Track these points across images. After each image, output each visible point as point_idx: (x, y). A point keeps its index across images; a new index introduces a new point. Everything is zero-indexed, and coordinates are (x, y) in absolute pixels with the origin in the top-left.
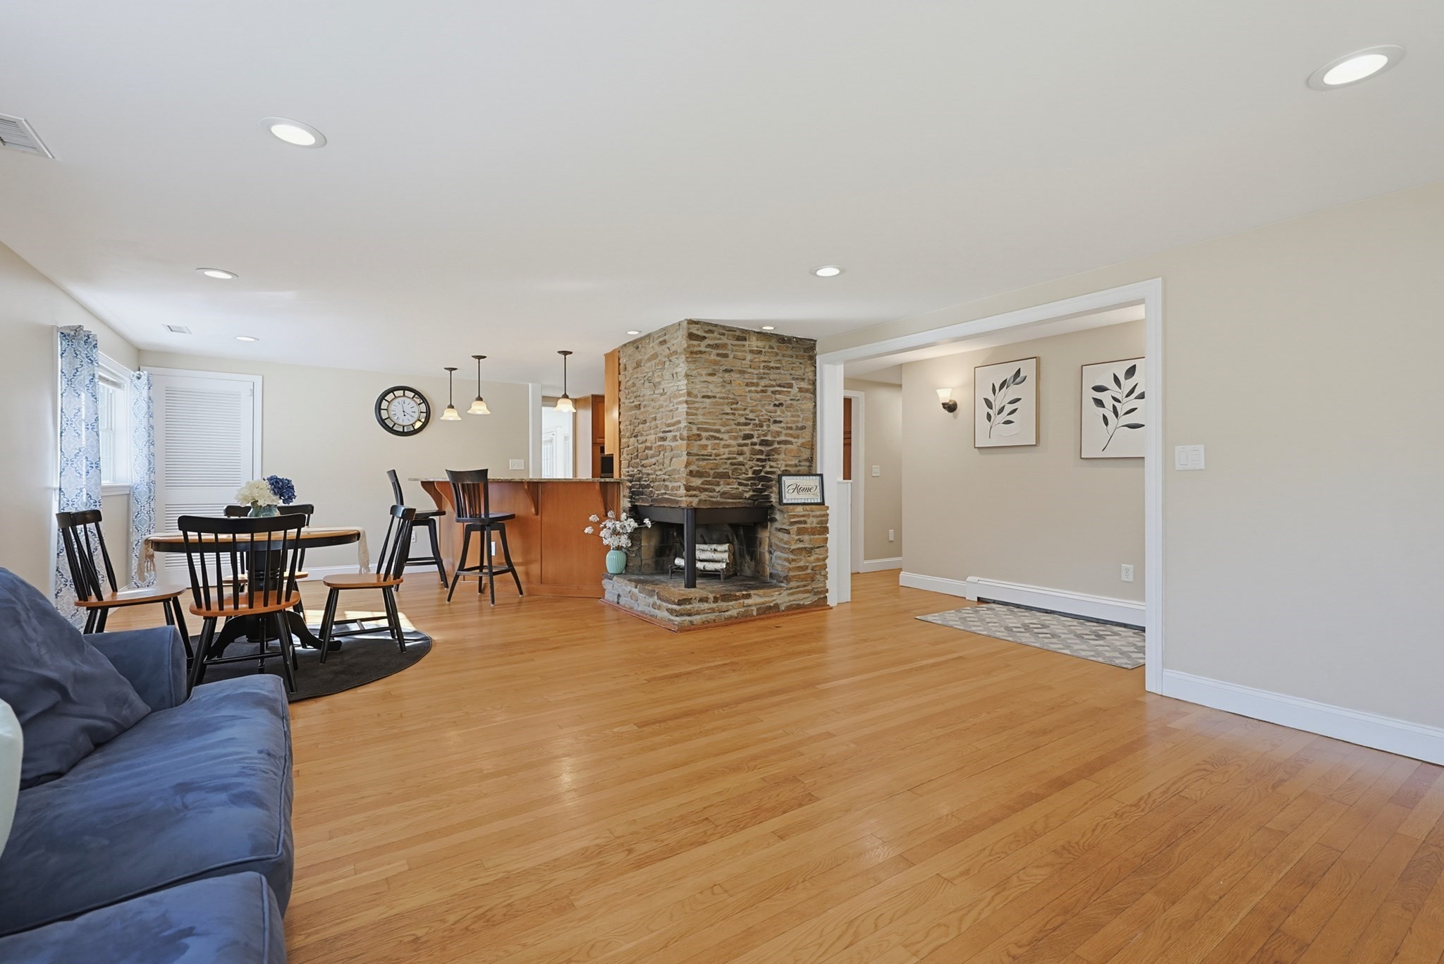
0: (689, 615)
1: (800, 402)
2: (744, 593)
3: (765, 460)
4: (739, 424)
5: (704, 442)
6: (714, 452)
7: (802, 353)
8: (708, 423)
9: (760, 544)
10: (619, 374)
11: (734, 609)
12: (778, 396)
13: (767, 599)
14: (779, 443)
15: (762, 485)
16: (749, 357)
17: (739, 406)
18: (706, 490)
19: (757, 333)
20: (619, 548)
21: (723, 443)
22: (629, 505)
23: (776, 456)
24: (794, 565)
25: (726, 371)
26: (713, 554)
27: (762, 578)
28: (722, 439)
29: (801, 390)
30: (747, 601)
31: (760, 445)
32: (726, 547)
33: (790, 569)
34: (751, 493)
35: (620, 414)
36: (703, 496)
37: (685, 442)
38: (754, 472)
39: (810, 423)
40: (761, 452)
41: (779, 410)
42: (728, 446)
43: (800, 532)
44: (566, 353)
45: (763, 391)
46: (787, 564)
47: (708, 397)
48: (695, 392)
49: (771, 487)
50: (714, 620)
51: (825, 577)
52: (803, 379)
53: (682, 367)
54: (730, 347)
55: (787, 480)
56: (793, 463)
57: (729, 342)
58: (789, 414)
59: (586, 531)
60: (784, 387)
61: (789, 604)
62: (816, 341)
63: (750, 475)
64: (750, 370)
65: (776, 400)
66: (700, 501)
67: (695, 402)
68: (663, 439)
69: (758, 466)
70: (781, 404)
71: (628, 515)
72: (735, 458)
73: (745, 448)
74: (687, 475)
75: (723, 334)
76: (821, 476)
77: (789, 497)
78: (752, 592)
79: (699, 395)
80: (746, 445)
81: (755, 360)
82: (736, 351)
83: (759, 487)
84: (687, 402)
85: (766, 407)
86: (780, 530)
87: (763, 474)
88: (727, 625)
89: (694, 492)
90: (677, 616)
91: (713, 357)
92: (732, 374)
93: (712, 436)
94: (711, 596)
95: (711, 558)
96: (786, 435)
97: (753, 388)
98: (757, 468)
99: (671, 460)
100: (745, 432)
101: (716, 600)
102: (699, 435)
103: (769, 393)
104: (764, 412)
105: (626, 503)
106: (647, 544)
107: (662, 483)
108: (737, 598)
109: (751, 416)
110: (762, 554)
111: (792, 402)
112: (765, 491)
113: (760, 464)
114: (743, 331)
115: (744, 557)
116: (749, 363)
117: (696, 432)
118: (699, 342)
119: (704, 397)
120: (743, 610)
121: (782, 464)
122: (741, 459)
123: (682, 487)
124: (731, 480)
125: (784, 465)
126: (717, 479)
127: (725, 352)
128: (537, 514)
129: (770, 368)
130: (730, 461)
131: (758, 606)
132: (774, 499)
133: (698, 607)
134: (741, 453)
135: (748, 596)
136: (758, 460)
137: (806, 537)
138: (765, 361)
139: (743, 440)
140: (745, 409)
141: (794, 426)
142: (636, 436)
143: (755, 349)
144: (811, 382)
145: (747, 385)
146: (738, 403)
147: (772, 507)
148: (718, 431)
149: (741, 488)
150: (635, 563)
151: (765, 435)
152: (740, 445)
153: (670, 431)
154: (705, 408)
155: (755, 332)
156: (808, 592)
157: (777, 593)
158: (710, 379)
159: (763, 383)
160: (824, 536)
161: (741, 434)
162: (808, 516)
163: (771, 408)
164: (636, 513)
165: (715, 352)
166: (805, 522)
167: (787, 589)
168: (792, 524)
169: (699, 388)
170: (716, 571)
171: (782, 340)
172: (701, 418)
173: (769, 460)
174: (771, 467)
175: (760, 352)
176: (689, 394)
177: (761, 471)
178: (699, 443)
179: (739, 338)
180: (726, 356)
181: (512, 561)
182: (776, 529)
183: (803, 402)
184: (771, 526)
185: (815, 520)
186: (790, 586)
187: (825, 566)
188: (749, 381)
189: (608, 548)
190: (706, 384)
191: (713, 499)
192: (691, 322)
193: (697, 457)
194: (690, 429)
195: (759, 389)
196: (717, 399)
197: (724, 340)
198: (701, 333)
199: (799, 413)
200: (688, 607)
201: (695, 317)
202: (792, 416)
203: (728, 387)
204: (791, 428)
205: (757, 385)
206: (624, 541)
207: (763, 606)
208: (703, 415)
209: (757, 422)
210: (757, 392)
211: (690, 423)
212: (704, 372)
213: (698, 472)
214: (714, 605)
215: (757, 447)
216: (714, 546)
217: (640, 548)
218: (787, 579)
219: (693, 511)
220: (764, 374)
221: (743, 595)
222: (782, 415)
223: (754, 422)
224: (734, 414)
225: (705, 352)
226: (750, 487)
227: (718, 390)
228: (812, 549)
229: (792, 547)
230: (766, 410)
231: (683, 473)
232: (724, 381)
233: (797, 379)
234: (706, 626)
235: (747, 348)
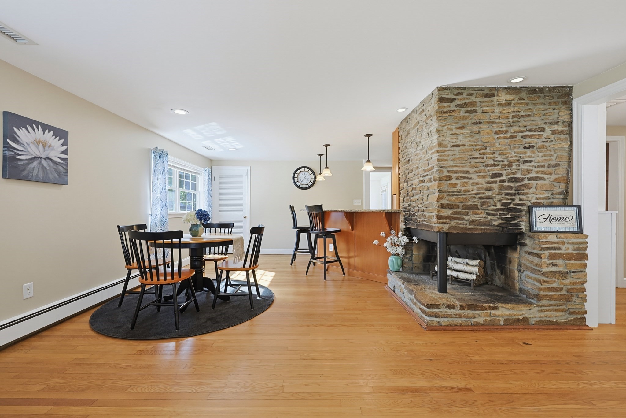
0: (437, 317)
1: (553, 143)
2: (491, 305)
3: (515, 194)
4: (487, 166)
5: (454, 181)
6: (463, 189)
7: (555, 100)
8: (457, 166)
9: (510, 262)
10: (399, 142)
11: (481, 317)
12: (528, 140)
13: (515, 313)
14: (529, 179)
15: (511, 215)
16: (497, 110)
17: (487, 151)
18: (455, 219)
19: (506, 88)
20: (397, 255)
21: (471, 181)
22: (404, 227)
23: (526, 191)
24: (545, 286)
25: (475, 123)
26: (465, 267)
27: (512, 290)
28: (470, 179)
29: (554, 132)
30: (493, 312)
31: (509, 182)
32: (476, 262)
33: (541, 289)
34: (500, 221)
35: (399, 168)
36: (453, 223)
37: (437, 182)
38: (503, 204)
39: (566, 161)
40: (510, 188)
41: (529, 152)
42: (477, 184)
43: (552, 256)
44: (368, 136)
45: (512, 137)
46: (538, 284)
47: (458, 146)
48: (445, 143)
49: (521, 217)
50: (461, 324)
51: (584, 300)
52: (557, 123)
53: (434, 125)
54: (478, 104)
55: (538, 212)
56: (546, 195)
57: (478, 100)
58: (541, 154)
59: (374, 243)
60: (535, 132)
61: (540, 319)
62: (572, 87)
63: (499, 206)
64: (498, 121)
65: (526, 143)
66: (450, 228)
67: (445, 151)
68: (423, 181)
69: (507, 199)
70: (532, 147)
71: (403, 233)
72: (484, 193)
73: (494, 185)
74: (438, 207)
75: (472, 94)
76: (579, 207)
77: (540, 225)
78: (499, 305)
79: (449, 145)
80: (495, 182)
81: (505, 111)
82: (484, 106)
83: (508, 216)
84: (438, 152)
85: (516, 150)
86: (530, 253)
87: (512, 206)
88: (473, 330)
89: (445, 221)
90: (426, 315)
91: (462, 114)
92: (481, 125)
93: (462, 177)
94: (458, 304)
95: (463, 269)
96: (537, 172)
97: (502, 136)
98: (506, 201)
99: (428, 196)
100: (494, 172)
101: (462, 308)
102: (449, 176)
103: (518, 138)
104: (513, 154)
105: (402, 226)
106: (417, 253)
107: (422, 213)
108: (485, 309)
109: (499, 158)
110: (511, 271)
111: (544, 144)
112: (514, 219)
113: (509, 197)
114: (491, 89)
115: (495, 271)
116: (497, 114)
117: (446, 173)
118: (449, 104)
119: (453, 146)
120: (490, 319)
121: (532, 198)
122: (489, 194)
123: (435, 217)
124: (480, 211)
125: (534, 198)
126: (466, 211)
127: (474, 108)
128: (353, 229)
129: (519, 117)
130: (478, 196)
131: (507, 318)
132: (524, 226)
133: (446, 312)
134: (490, 189)
135: (496, 308)
136: (507, 194)
137: (560, 262)
138: (514, 112)
139: (492, 178)
140: (494, 153)
141: (546, 164)
142: (407, 182)
143: (504, 102)
144: (566, 124)
145: (496, 133)
146: (486, 149)
147: (522, 234)
148: (467, 172)
149: (489, 217)
150: (408, 265)
151: (513, 174)
152: (488, 183)
153: (427, 175)
154: (455, 155)
155: (503, 88)
156: (562, 311)
157: (527, 309)
158: (459, 131)
159: (512, 130)
160: (582, 262)
161: (490, 173)
162: (563, 243)
163: (521, 150)
164: (408, 233)
165: (464, 109)
166: (559, 249)
167: (538, 306)
168: (543, 249)
169: (448, 139)
170: (467, 280)
171: (533, 91)
172: (451, 163)
173: (519, 194)
174: (520, 200)
175: (509, 104)
176: (440, 145)
177: (510, 203)
178: (449, 182)
179: (487, 96)
180: (476, 111)
181: (339, 255)
182: (526, 252)
183: (557, 143)
184: (521, 249)
185: (571, 247)
186: (540, 304)
187: (584, 290)
188: (497, 130)
189: (389, 254)
190: (455, 136)
191: (463, 226)
192: (441, 89)
193: (448, 193)
194: (440, 172)
195: (508, 135)
196: (466, 147)
197: (473, 99)
198: (451, 96)
199: (553, 153)
200: (436, 310)
201: (444, 84)
202: (545, 155)
203: (477, 136)
204: (543, 166)
205: (506, 132)
206: (400, 250)
207: (510, 318)
208: (453, 160)
209: (506, 163)
210: (506, 138)
211: (441, 167)
212: (453, 127)
213: (448, 205)
214: (461, 312)
215: (506, 184)
216: (467, 261)
217: (412, 256)
218: (538, 297)
219: (445, 235)
220: (513, 122)
221: (490, 306)
222: (533, 155)
223: (502, 163)
224: (483, 158)
225: (455, 110)
226: (498, 217)
227: (467, 139)
228: (567, 273)
229: (544, 270)
230: (515, 153)
231: (436, 205)
232: (473, 132)
233: (550, 123)
234: (453, 328)
235: (496, 103)
